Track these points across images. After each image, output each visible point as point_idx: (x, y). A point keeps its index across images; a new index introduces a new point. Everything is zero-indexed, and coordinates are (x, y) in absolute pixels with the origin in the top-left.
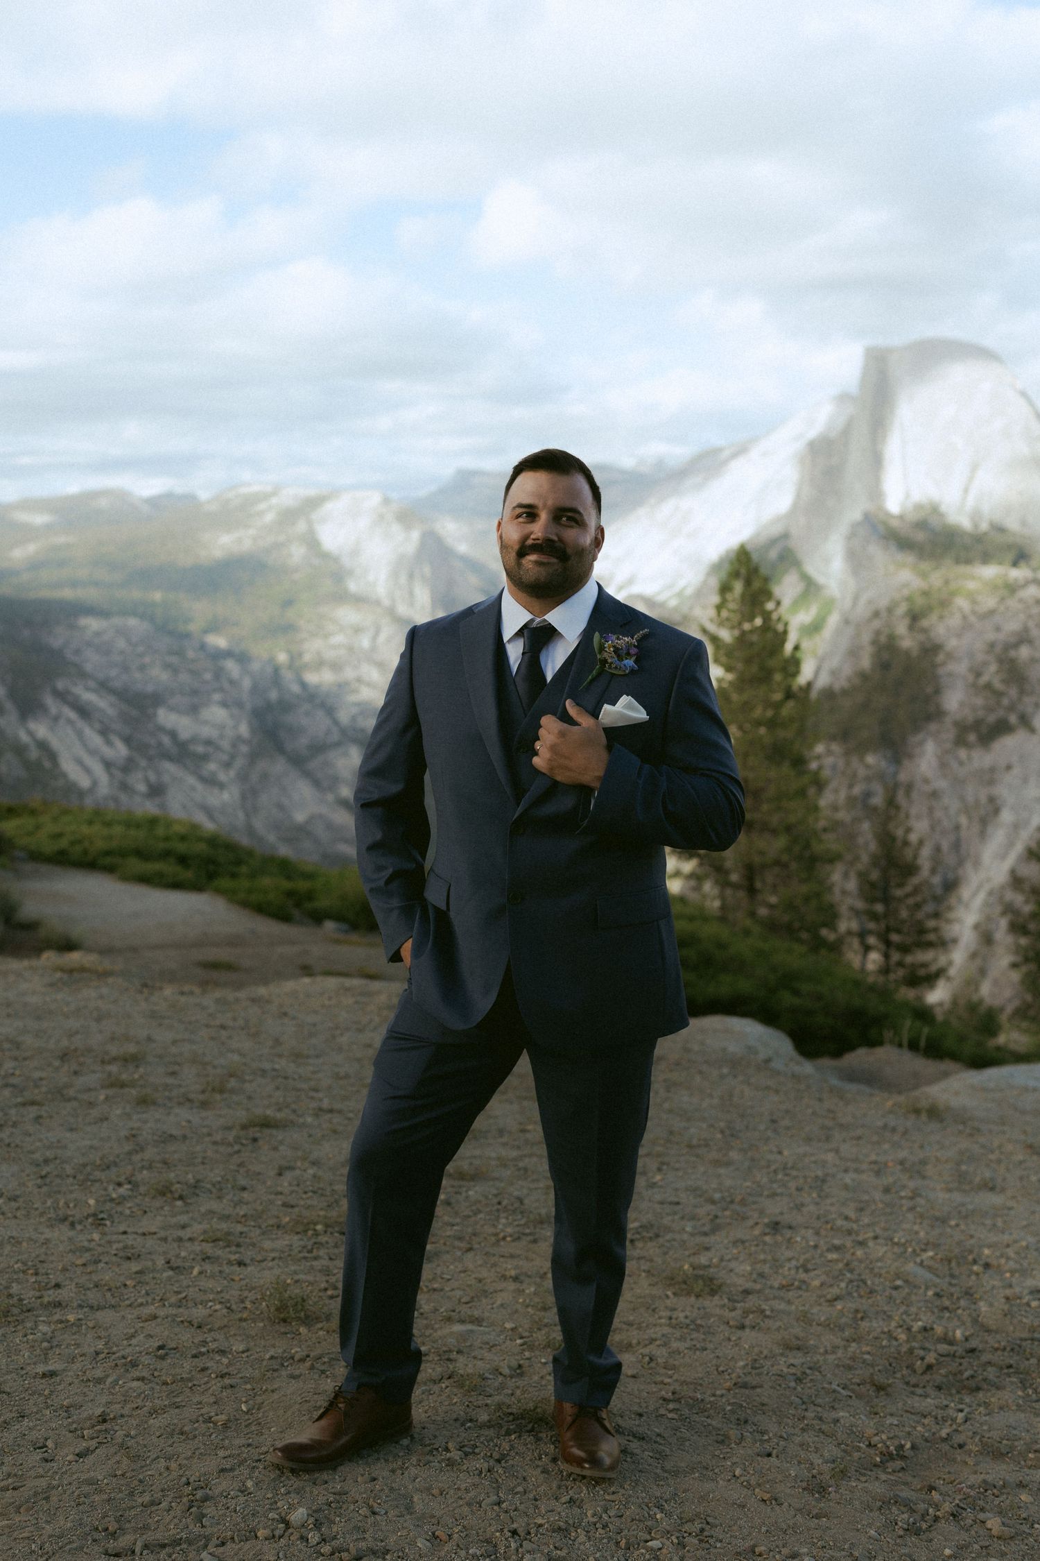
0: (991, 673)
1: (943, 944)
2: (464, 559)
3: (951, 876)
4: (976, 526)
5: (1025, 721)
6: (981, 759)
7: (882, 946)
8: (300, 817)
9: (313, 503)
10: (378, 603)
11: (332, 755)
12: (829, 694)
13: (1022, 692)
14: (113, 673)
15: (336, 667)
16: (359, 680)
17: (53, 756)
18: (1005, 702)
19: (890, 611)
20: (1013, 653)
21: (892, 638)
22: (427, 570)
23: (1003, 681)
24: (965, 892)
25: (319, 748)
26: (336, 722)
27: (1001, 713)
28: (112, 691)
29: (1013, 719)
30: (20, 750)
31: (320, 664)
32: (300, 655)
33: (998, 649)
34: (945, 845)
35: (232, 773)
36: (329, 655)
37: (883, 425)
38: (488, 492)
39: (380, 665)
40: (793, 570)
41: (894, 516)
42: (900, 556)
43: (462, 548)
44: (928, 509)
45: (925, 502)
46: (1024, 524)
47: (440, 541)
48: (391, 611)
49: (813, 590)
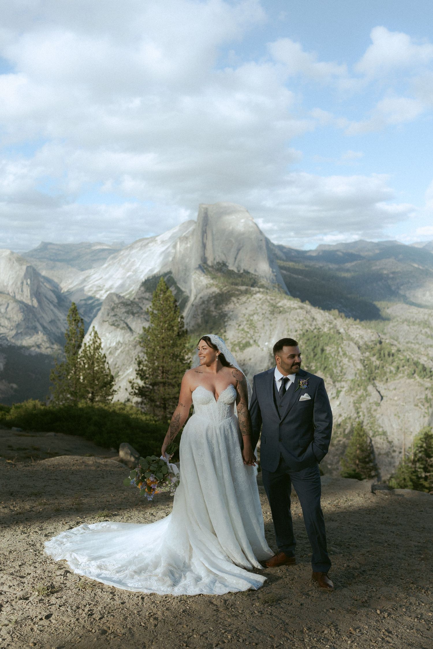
2: (44, 277)
4: (238, 270)
5: (256, 342)
6: (240, 356)
10: (8, 294)
13: (255, 332)
18: (249, 335)
19: (208, 301)
20: (251, 318)
21: (209, 311)
22: (29, 281)
27: (248, 339)
29: (252, 342)
37: (206, 233)
38: (54, 251)
39: (9, 319)
40: (173, 286)
41: (210, 267)
42: (212, 281)
43: (44, 273)
44: (222, 264)
45: (221, 262)
46: (255, 271)
47: (34, 270)
48: (14, 297)
49: (180, 293)
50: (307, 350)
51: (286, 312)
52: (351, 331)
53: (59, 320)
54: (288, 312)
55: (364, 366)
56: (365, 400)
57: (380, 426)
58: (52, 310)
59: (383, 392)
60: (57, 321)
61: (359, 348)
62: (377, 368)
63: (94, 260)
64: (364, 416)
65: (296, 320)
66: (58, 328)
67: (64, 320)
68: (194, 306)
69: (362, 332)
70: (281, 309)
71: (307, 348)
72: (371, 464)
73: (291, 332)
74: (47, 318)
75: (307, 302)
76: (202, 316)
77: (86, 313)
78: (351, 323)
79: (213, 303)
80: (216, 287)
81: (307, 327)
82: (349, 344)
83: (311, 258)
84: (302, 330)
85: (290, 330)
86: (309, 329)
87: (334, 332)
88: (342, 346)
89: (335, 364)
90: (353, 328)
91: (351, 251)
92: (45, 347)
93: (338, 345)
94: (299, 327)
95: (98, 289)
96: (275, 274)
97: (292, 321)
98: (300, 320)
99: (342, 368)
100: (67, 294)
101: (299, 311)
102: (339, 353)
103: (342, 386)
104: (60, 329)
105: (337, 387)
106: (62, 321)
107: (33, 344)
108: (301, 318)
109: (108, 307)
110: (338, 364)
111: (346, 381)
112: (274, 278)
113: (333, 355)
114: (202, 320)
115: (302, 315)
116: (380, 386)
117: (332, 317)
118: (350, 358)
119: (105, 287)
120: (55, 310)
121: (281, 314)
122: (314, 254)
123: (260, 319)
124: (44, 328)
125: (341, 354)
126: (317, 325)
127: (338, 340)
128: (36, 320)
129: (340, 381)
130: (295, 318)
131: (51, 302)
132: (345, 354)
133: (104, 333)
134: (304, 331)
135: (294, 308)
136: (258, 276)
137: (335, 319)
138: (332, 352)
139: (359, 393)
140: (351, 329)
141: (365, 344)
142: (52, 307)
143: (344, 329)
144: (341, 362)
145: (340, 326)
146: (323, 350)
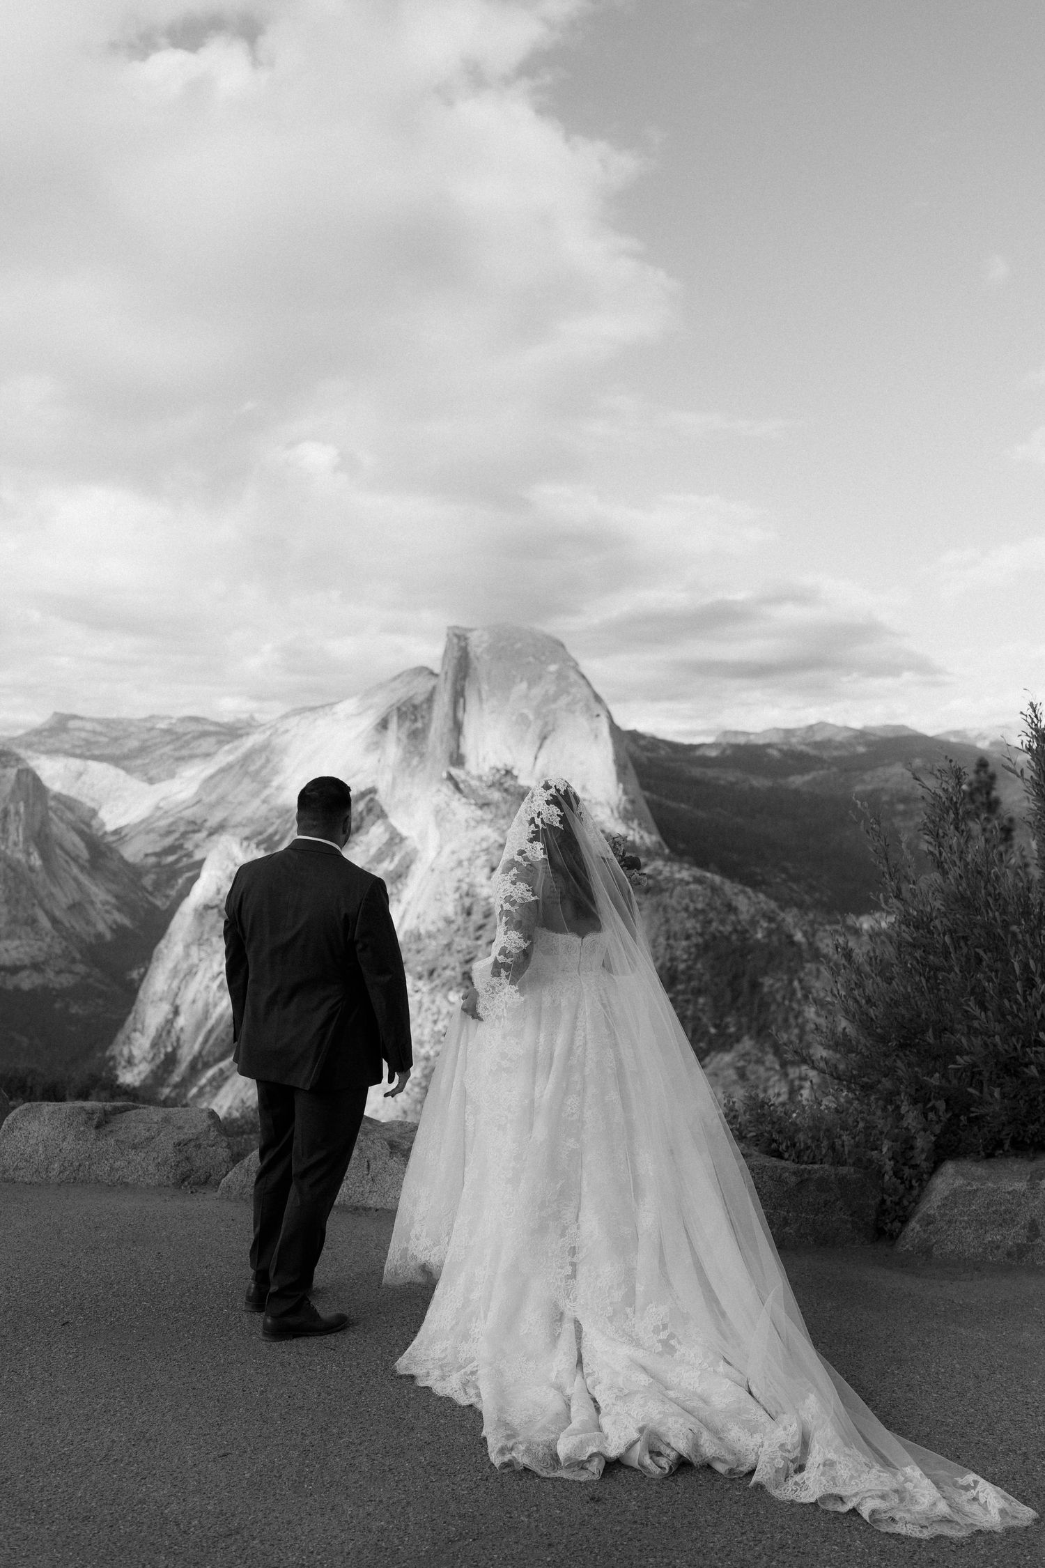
2: (58, 797)
22: (23, 808)
37: (463, 696)
38: (83, 735)
40: (380, 822)
41: (473, 778)
42: (479, 813)
43: (58, 786)
44: (503, 772)
45: (500, 766)
47: (35, 779)
49: (397, 840)
50: (716, 985)
51: (662, 891)
52: (821, 940)
53: (92, 903)
54: (666, 890)
58: (75, 879)
60: (88, 906)
63: (181, 759)
65: (686, 909)
66: (88, 922)
67: (105, 903)
68: (437, 872)
70: (651, 882)
71: (717, 980)
73: (676, 940)
74: (63, 897)
75: (714, 867)
76: (457, 896)
77: (157, 885)
78: (819, 919)
79: (484, 866)
80: (489, 826)
81: (714, 926)
82: (818, 970)
83: (706, 762)
84: (701, 935)
85: (672, 934)
86: (720, 932)
87: (780, 940)
88: (802, 975)
89: (786, 1020)
90: (825, 931)
92: (57, 969)
93: (792, 973)
94: (694, 928)
95: (191, 828)
96: (632, 797)
97: (677, 912)
98: (696, 909)
99: (803, 1031)
100: (111, 839)
101: (692, 887)
102: (794, 992)
103: (803, 1075)
104: (94, 926)
105: (791, 1076)
106: (99, 906)
107: (27, 961)
108: (700, 906)
109: (219, 873)
110: (792, 1021)
112: (629, 807)
113: (779, 997)
114: (455, 906)
115: (701, 898)
117: (773, 905)
119: (208, 824)
120: (84, 879)
121: (649, 896)
122: (712, 754)
124: (54, 921)
125: (799, 995)
126: (739, 922)
127: (790, 961)
128: (36, 902)
130: (684, 905)
131: (71, 857)
132: (807, 996)
133: (205, 937)
134: (707, 937)
135: (682, 880)
136: (590, 801)
137: (782, 908)
138: (777, 991)
140: (820, 934)
142: (75, 870)
143: (805, 934)
144: (799, 1014)
145: (795, 925)
146: (755, 986)
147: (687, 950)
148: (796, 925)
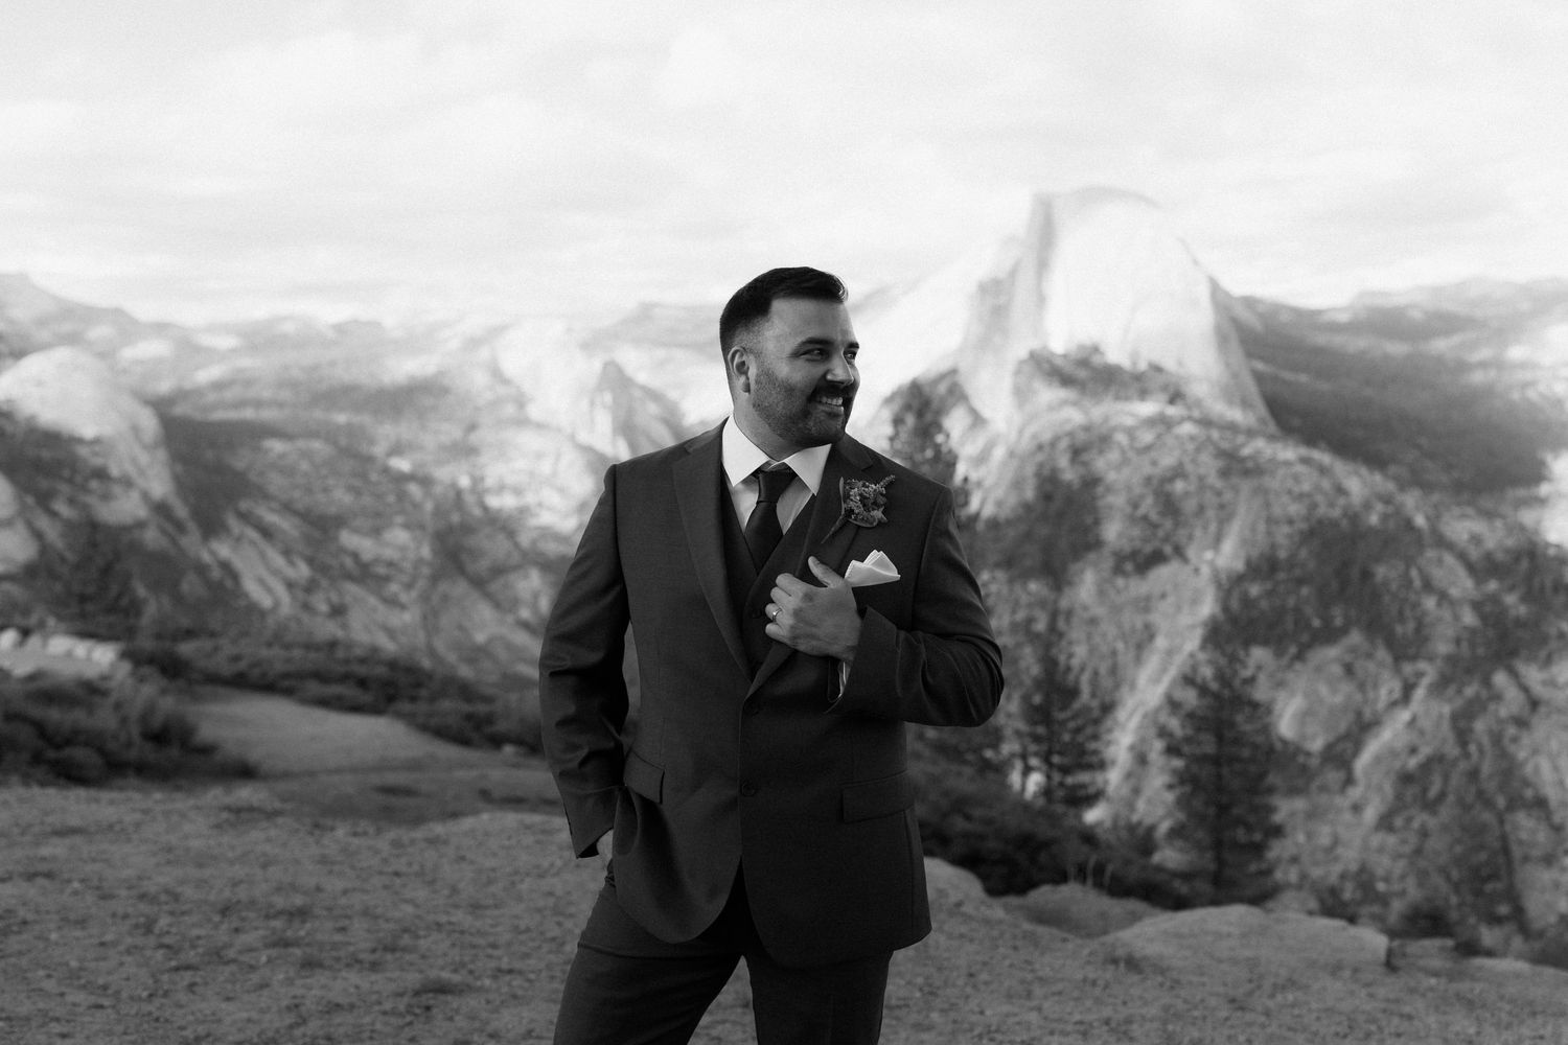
0: (1148, 506)
1: (1102, 765)
2: (643, 388)
3: (1107, 699)
4: (1134, 364)
5: (1179, 552)
6: (1138, 587)
7: (1045, 767)
8: (480, 638)
9: (497, 331)
10: (559, 430)
11: (512, 577)
12: (994, 524)
13: (1177, 525)
14: (297, 494)
15: (518, 491)
16: (540, 505)
17: (235, 576)
18: (1161, 533)
19: (1053, 444)
20: (1168, 487)
21: (1054, 472)
22: (608, 398)
23: (1160, 513)
24: (1121, 714)
25: (499, 571)
26: (517, 545)
27: (1156, 544)
28: (297, 513)
29: (1168, 549)
30: (201, 569)
31: (501, 488)
32: (482, 479)
33: (1155, 482)
34: (1103, 669)
35: (414, 594)
36: (510, 480)
38: (668, 323)
39: (562, 490)
40: (962, 406)
41: (1058, 357)
42: (1063, 393)
43: (642, 377)
44: (1088, 349)
45: (1089, 341)
46: (1180, 363)
47: (620, 371)
48: (572, 438)
49: (980, 423)
50: (1321, 574)
51: (1262, 473)
52: (1446, 524)
54: (1266, 473)
55: (1484, 618)
56: (1484, 709)
57: (1526, 783)
59: (1538, 689)
61: (1471, 568)
62: (1519, 623)
64: (1481, 751)
65: (1290, 492)
68: (1017, 456)
69: (1478, 526)
70: (1250, 464)
71: (1323, 569)
72: (1499, 886)
73: (1277, 526)
75: (1323, 445)
76: (1037, 482)
78: (1447, 502)
79: (1066, 451)
80: (1075, 407)
81: (1322, 510)
82: (1441, 559)
83: (1335, 328)
84: (1306, 520)
85: (1272, 520)
86: (1327, 517)
87: (1396, 525)
88: (1420, 563)
89: (1401, 613)
90: (1452, 513)
91: (1448, 306)
93: (1409, 561)
94: (1298, 513)
96: (1233, 370)
97: (1279, 495)
98: (1300, 493)
99: (1420, 626)
101: (1297, 468)
102: (1410, 582)
103: (1419, 672)
105: (1405, 672)
108: (1305, 489)
110: (1408, 613)
111: (1431, 659)
112: (1231, 382)
114: (1035, 493)
115: (1306, 481)
116: (1533, 675)
117: (1391, 486)
118: (1443, 597)
121: (1247, 478)
122: (1343, 318)
123: (1192, 488)
125: (1417, 583)
126: (1350, 505)
127: (1408, 548)
129: (1414, 658)
130: (1287, 489)
132: (1428, 586)
134: (1312, 522)
135: (1285, 461)
136: (1188, 378)
137: (1401, 490)
138: (1392, 581)
139: (1470, 691)
140: (1445, 517)
141: (1488, 556)
143: (1428, 518)
144: (1416, 605)
145: (1415, 507)
146: (1366, 575)
147: (1290, 536)
148: (1417, 508)
